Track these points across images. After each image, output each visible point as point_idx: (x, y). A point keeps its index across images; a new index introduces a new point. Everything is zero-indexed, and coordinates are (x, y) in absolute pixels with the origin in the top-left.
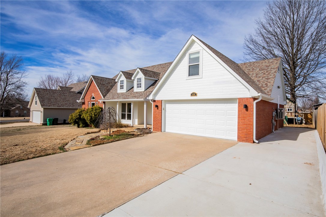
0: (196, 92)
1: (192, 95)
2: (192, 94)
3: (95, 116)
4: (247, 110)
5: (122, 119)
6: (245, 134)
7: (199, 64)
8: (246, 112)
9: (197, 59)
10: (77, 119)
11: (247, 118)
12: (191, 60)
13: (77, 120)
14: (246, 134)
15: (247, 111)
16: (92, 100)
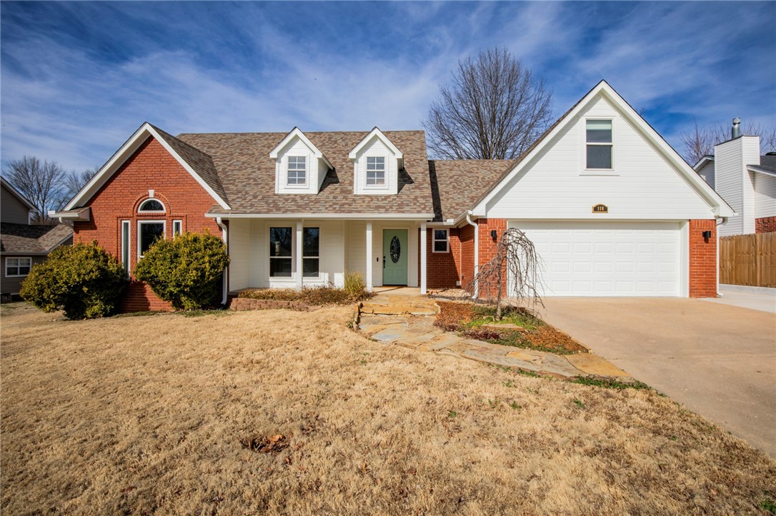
0: (606, 205)
1: (596, 209)
2: (597, 207)
3: (213, 267)
4: (706, 241)
5: (272, 275)
6: (704, 284)
7: (611, 146)
8: (705, 244)
9: (607, 135)
10: (85, 283)
11: (706, 255)
12: (591, 135)
13: (85, 289)
14: (706, 284)
15: (707, 243)
16: (139, 212)
